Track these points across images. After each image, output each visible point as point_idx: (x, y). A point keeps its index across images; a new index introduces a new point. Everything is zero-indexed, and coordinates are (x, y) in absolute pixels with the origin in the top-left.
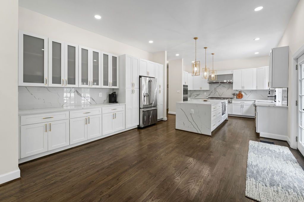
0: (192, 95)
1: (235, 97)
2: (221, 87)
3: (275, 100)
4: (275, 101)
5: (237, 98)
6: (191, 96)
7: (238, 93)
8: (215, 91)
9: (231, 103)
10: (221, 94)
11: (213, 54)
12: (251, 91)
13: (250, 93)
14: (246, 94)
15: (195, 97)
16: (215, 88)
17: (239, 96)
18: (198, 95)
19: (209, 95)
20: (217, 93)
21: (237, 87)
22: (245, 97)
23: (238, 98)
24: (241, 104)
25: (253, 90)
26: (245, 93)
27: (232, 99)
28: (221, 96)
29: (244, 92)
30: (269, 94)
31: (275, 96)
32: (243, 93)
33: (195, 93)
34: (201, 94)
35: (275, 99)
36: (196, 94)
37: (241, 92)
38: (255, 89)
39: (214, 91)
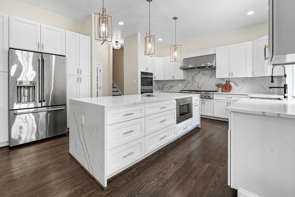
0: (165, 87)
1: (220, 89)
2: (200, 74)
3: (286, 95)
4: (285, 97)
5: (222, 91)
6: (163, 89)
7: (224, 83)
8: (193, 80)
9: (211, 99)
10: (201, 85)
11: (175, 18)
12: (245, 80)
13: (243, 84)
14: (237, 85)
15: (168, 90)
16: (193, 77)
17: (226, 87)
18: (172, 87)
19: (185, 87)
20: (195, 83)
21: (221, 74)
22: (235, 89)
23: (224, 91)
24: (227, 101)
25: (248, 78)
26: (235, 83)
27: (214, 93)
28: (201, 88)
29: (233, 82)
30: (272, 81)
31: (285, 87)
32: (232, 84)
33: (168, 85)
34: (175, 85)
35: (285, 93)
36: (170, 86)
37: (229, 82)
38: (250, 76)
39: (191, 81)
